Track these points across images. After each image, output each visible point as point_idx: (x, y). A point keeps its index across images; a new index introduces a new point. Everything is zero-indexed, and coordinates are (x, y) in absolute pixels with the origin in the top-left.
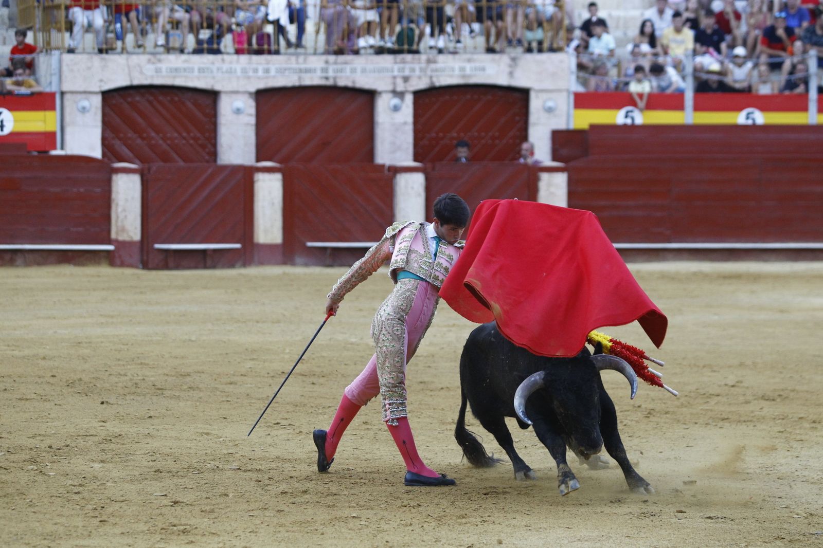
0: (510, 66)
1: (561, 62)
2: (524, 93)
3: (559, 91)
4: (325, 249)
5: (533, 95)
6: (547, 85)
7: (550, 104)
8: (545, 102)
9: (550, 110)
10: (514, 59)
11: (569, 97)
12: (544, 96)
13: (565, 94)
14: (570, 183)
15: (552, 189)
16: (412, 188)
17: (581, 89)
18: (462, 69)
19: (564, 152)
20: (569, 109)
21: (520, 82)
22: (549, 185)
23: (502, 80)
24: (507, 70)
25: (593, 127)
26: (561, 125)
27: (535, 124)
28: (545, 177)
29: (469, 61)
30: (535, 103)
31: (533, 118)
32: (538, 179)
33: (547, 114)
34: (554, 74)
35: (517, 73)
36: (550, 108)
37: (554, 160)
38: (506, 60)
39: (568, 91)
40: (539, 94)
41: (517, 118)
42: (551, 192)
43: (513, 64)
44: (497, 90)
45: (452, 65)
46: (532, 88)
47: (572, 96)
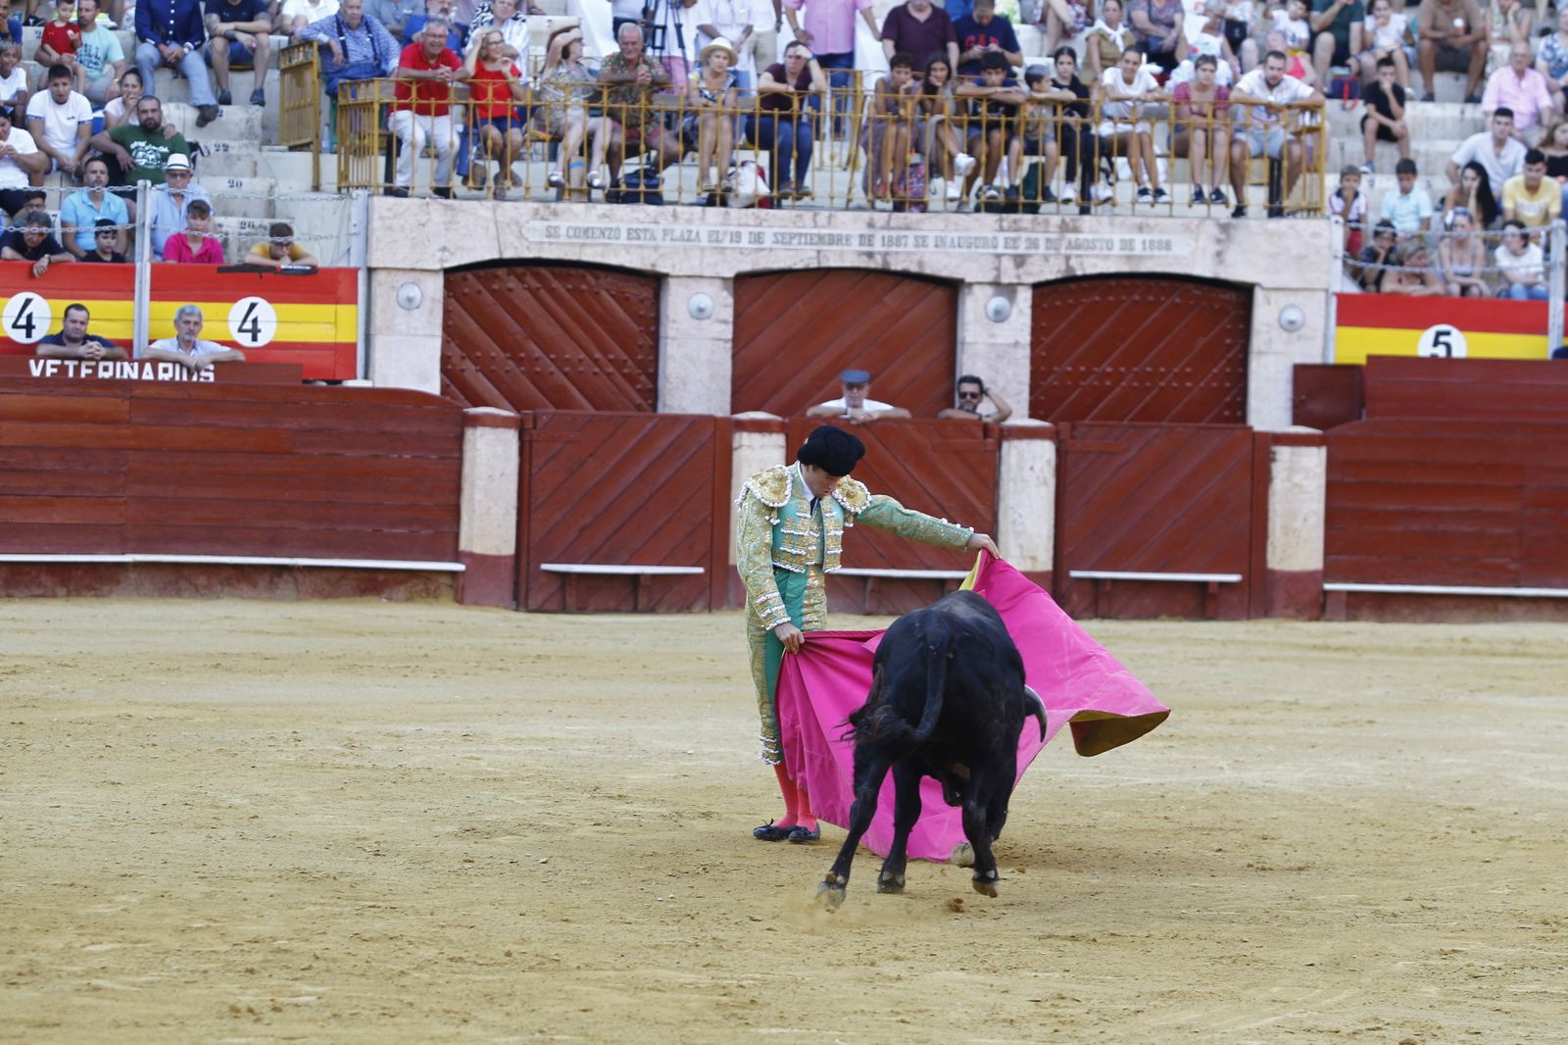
0: (1219, 241)
1: (1315, 235)
2: (1243, 294)
3: (1310, 290)
4: (865, 578)
5: (1259, 296)
6: (1286, 279)
7: (1292, 315)
8: (1282, 312)
9: (1291, 327)
10: (1225, 228)
11: (1327, 303)
12: (1282, 299)
13: (1322, 296)
14: (1331, 465)
15: (1297, 478)
16: (1032, 469)
17: (1349, 288)
18: (1128, 244)
19: (1316, 407)
20: (1327, 327)
21: (1236, 271)
22: (1292, 470)
23: (1204, 269)
24: (1214, 248)
25: (1373, 359)
26: (1315, 359)
27: (1260, 353)
28: (1283, 453)
29: (1140, 229)
30: (1264, 313)
31: (1257, 342)
32: (1268, 459)
33: (1285, 335)
34: (1301, 258)
35: (1231, 256)
36: (1292, 323)
37: (1296, 421)
38: (1211, 229)
39: (1327, 291)
40: (1273, 296)
41: (1228, 341)
42: (1296, 485)
43: (1223, 237)
44: (1190, 286)
45: (1107, 237)
46: (1259, 285)
47: (1334, 301)
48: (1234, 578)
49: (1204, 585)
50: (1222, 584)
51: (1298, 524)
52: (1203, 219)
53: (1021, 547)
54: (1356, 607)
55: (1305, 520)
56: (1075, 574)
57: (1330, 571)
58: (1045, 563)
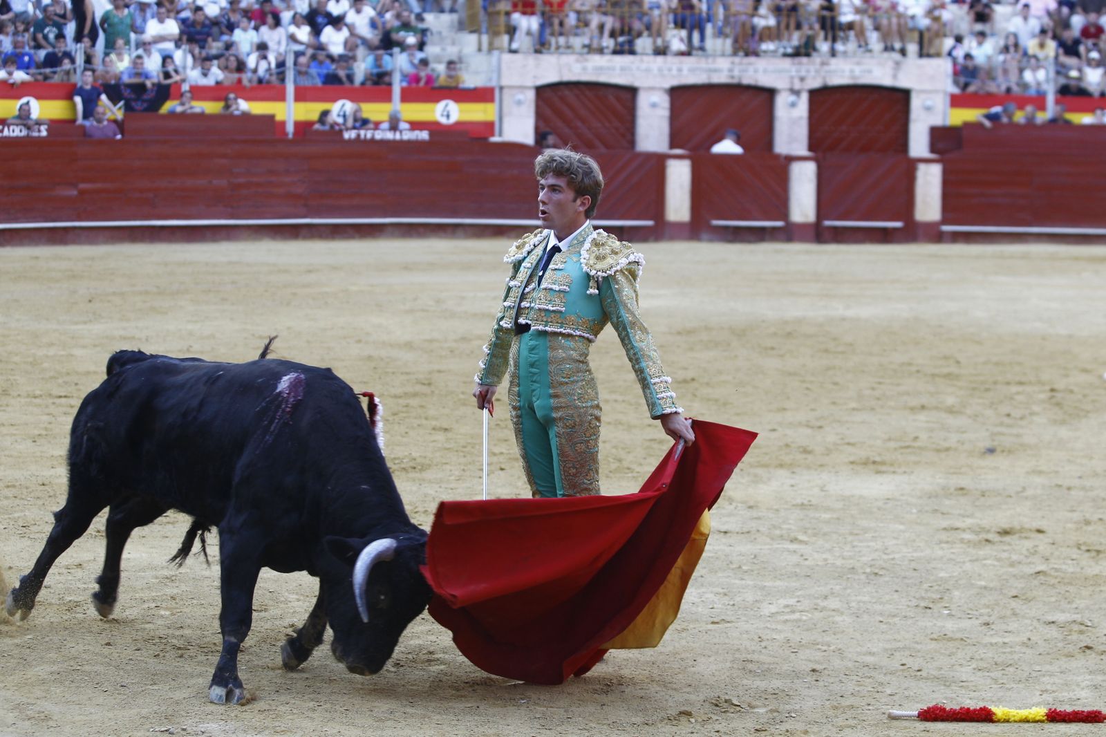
0: (894, 69)
1: (938, 66)
2: (906, 94)
3: (936, 91)
4: (726, 228)
5: (913, 95)
6: (927, 86)
7: (929, 103)
8: (924, 101)
9: (928, 109)
10: (897, 64)
11: (945, 97)
12: (923, 96)
13: (943, 94)
14: (945, 172)
15: (928, 179)
16: (805, 175)
17: (956, 91)
18: (852, 71)
19: (941, 145)
20: (945, 109)
21: (902, 83)
22: (926, 174)
23: (888, 81)
24: (892, 72)
25: (967, 125)
26: (938, 121)
27: (915, 120)
28: (922, 167)
29: (858, 64)
30: (916, 103)
31: (913, 115)
32: (915, 170)
33: (926, 112)
34: (932, 76)
35: (900, 75)
36: (929, 107)
37: (931, 152)
38: (890, 64)
39: (945, 92)
40: (920, 94)
41: (900, 115)
42: (927, 181)
43: (897, 67)
44: (880, 90)
45: (843, 67)
46: (913, 89)
47: (948, 97)
49: (886, 228)
50: (895, 230)
51: (929, 199)
52: (887, 59)
53: (800, 211)
54: (956, 237)
55: (932, 197)
57: (946, 220)
58: (812, 218)
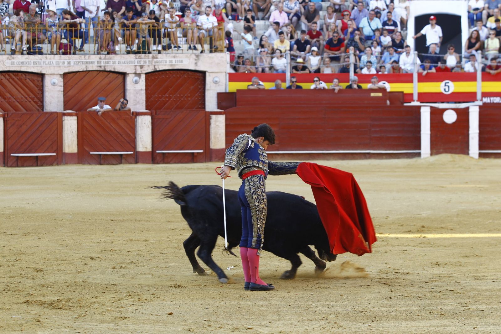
0: (196, 60)
1: (222, 57)
2: (203, 74)
3: (221, 72)
4: (100, 155)
5: (207, 74)
6: (214, 69)
7: (217, 79)
8: (214, 78)
9: (216, 82)
10: (197, 56)
11: (226, 75)
12: (213, 75)
13: (224, 74)
14: (227, 120)
15: (217, 124)
16: (145, 123)
17: (232, 71)
19: (224, 104)
20: (226, 82)
21: (201, 68)
22: (216, 121)
23: (192, 67)
24: (194, 62)
25: (239, 91)
26: (222, 90)
27: (208, 90)
28: (213, 117)
29: (174, 57)
30: (209, 79)
31: (207, 87)
32: (210, 118)
33: (215, 85)
34: (218, 64)
35: (199, 63)
36: (216, 81)
37: (218, 108)
38: (194, 57)
39: (226, 72)
40: (211, 74)
41: (200, 87)
42: (217, 125)
43: (197, 59)
44: (189, 72)
45: (165, 59)
46: (207, 71)
47: (228, 75)
48: (201, 151)
49: (193, 153)
50: (198, 153)
51: (218, 136)
52: (191, 54)
53: (143, 145)
55: (220, 135)
56: (158, 152)
58: (149, 149)
